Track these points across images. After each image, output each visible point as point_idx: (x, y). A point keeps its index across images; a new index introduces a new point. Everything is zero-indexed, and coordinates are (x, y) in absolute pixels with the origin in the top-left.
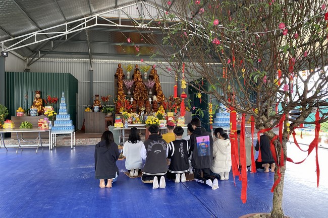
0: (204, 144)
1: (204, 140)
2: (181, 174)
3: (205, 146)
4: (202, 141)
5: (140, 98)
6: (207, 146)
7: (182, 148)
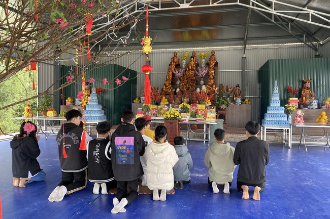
0: (124, 148)
1: (125, 142)
2: (100, 184)
3: (126, 150)
4: (122, 144)
5: (188, 89)
6: (128, 152)
7: (97, 151)
